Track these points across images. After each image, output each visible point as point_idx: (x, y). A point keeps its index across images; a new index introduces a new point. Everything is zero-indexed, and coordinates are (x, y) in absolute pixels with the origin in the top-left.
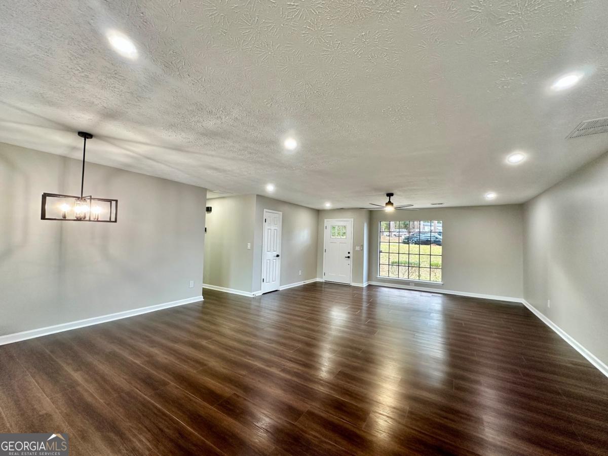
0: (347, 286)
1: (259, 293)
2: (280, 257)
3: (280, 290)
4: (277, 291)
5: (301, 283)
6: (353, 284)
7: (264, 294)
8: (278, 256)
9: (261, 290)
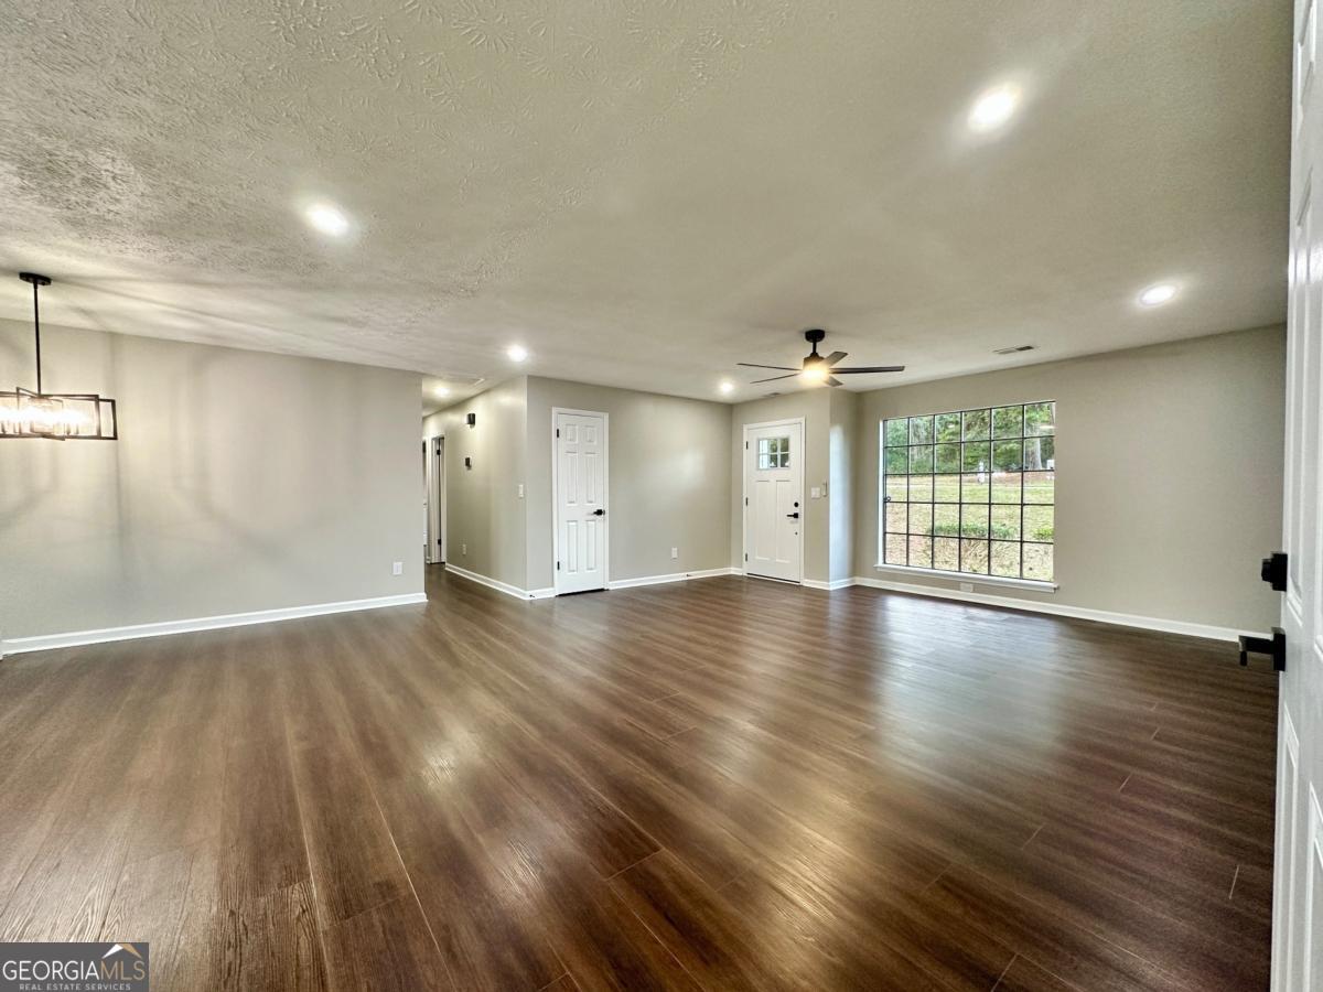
0: (794, 587)
1: (549, 593)
2: (607, 515)
3: (611, 588)
4: (602, 590)
5: (679, 577)
6: (807, 583)
7: (560, 595)
8: (599, 512)
9: (553, 586)
